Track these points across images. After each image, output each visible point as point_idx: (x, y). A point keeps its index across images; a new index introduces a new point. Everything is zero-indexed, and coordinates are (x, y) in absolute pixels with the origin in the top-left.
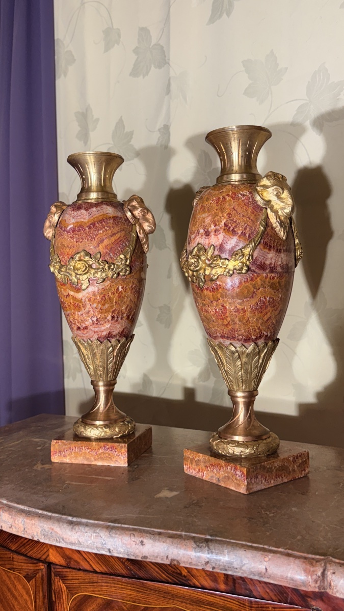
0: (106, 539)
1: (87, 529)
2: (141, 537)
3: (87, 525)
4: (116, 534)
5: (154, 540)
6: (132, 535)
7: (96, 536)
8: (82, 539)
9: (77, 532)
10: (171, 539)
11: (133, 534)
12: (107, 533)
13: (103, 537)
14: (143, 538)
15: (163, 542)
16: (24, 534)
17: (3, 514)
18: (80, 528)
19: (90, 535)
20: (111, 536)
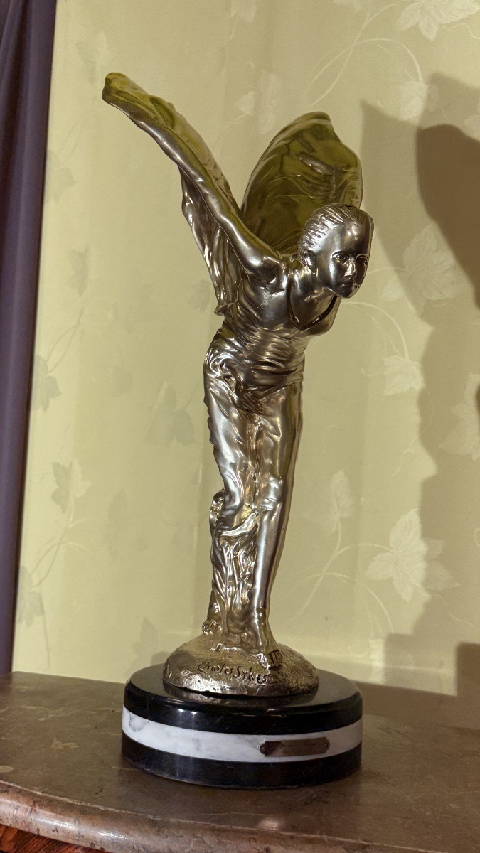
0: (213, 846)
1: (181, 832)
2: (265, 843)
3: (179, 826)
4: (229, 839)
5: (287, 846)
6: (252, 840)
7: (197, 842)
8: (175, 846)
9: (167, 837)
10: (310, 846)
11: (254, 839)
12: (214, 838)
13: (208, 843)
14: (270, 844)
15: (300, 849)
16: (78, 840)
17: (41, 811)
18: (172, 830)
19: (187, 840)
20: (220, 842)
